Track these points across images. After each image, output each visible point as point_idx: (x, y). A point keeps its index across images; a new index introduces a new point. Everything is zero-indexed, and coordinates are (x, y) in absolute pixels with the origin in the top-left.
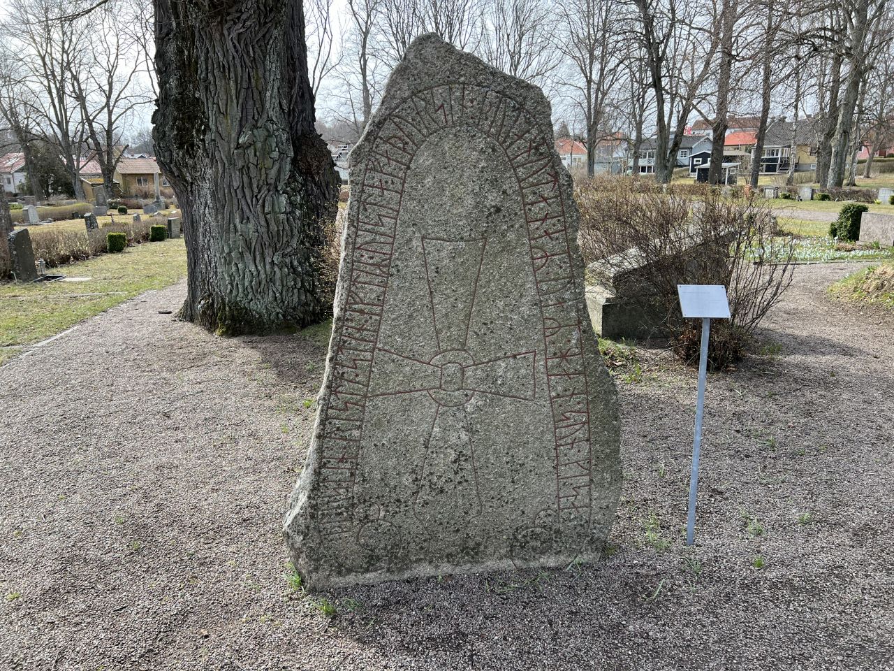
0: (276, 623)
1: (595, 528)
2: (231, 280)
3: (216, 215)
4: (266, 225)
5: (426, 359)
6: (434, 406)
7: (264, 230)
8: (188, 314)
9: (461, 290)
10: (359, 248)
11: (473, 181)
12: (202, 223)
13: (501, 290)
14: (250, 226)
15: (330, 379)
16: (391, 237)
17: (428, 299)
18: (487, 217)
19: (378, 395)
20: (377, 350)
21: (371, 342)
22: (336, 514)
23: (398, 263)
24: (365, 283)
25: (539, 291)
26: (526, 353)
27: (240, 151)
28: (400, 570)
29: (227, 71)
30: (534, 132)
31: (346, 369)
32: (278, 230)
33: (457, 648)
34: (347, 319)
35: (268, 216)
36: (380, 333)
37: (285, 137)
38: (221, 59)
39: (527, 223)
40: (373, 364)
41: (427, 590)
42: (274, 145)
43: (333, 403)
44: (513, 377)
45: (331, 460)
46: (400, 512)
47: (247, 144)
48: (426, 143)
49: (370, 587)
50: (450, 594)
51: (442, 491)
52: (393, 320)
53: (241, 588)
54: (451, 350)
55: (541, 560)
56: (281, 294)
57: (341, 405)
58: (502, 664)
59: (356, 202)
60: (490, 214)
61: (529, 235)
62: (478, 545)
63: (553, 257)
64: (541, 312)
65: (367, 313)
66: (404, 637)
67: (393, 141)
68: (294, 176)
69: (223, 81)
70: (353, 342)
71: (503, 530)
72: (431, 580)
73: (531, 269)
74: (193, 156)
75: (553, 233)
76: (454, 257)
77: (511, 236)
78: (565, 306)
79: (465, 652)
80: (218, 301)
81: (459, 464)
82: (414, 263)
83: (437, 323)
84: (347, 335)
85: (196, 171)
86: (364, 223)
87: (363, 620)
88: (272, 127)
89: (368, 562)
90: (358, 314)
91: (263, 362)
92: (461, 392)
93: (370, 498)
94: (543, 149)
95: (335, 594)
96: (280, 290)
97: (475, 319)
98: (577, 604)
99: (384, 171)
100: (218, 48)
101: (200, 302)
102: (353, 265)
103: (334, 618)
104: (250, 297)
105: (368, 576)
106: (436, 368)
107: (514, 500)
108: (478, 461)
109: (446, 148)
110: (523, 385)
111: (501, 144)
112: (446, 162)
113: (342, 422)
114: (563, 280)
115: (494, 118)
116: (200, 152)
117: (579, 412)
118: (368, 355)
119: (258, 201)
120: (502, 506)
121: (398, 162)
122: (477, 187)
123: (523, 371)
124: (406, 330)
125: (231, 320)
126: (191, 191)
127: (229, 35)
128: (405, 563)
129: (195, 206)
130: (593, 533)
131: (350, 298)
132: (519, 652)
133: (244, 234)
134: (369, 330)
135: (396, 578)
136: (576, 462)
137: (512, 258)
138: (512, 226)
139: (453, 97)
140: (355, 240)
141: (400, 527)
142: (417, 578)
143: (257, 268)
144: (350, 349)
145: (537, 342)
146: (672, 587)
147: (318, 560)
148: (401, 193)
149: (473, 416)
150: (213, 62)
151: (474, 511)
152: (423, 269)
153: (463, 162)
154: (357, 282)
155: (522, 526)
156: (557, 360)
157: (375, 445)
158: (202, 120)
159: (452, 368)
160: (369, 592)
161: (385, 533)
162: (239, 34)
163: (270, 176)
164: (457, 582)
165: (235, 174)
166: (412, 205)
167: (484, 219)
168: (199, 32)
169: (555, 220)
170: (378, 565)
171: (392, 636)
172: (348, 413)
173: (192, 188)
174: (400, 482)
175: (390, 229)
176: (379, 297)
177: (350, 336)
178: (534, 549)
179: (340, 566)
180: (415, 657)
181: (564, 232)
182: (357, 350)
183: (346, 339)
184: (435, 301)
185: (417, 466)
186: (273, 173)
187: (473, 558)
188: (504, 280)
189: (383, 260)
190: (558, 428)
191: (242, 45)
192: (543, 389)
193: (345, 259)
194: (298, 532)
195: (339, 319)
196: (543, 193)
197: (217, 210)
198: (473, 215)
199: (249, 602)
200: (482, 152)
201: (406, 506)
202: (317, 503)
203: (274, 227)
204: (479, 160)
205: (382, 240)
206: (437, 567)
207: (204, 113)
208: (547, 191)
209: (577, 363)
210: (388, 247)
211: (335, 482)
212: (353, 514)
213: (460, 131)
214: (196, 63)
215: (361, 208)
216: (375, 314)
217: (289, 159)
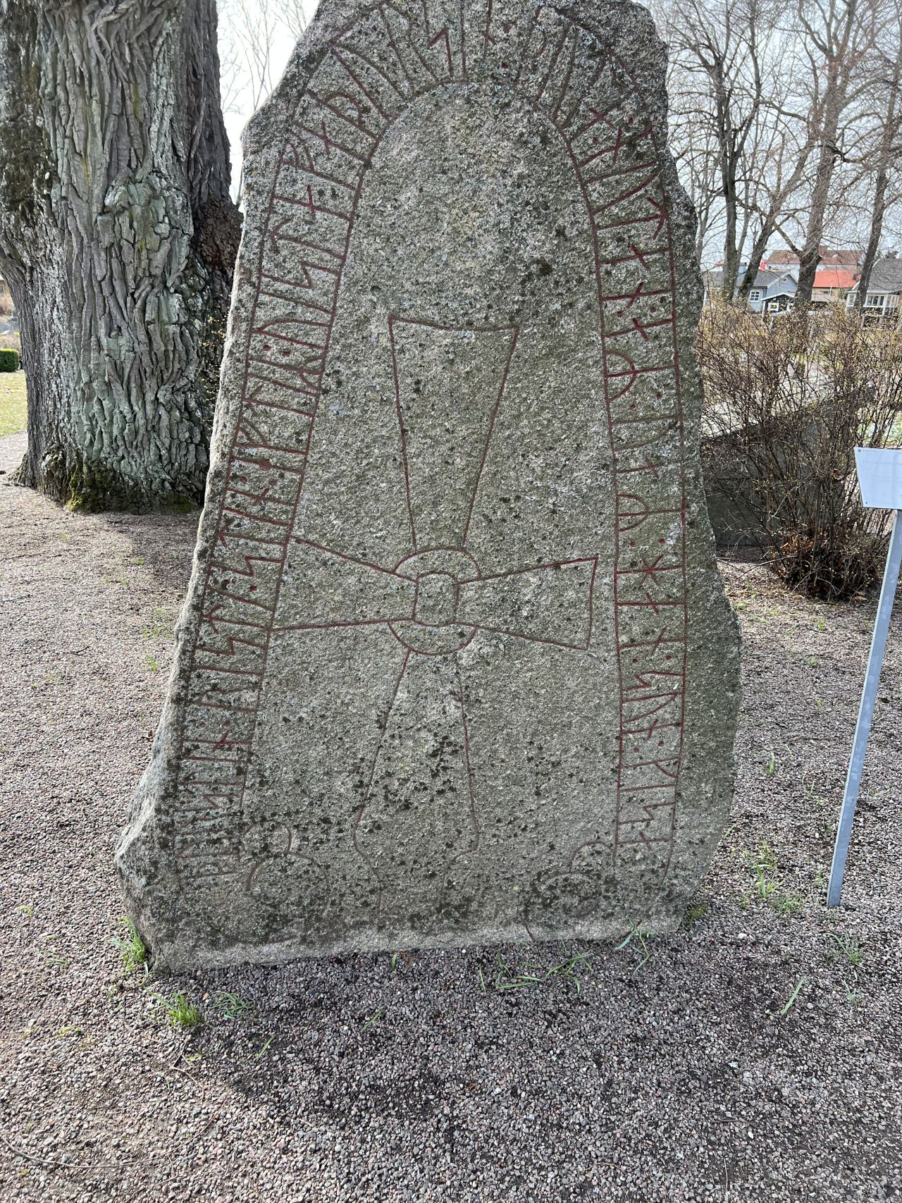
0: (88, 1040)
1: (676, 877)
2: (92, 424)
3: (70, 320)
4: (147, 341)
5: (389, 562)
6: (399, 651)
7: (142, 348)
8: (28, 477)
9: (462, 431)
10: (260, 330)
11: (500, 205)
12: (48, 334)
13: (540, 434)
14: (122, 341)
15: (200, 592)
16: (326, 311)
17: (397, 444)
18: (523, 282)
19: (293, 628)
20: (293, 541)
21: (282, 524)
22: (208, 841)
23: (339, 366)
24: (272, 405)
25: (614, 441)
26: (580, 560)
27: (107, 218)
28: (325, 940)
29: (87, 83)
30: (630, 106)
31: (230, 575)
32: (166, 351)
33: (423, 1111)
34: (235, 476)
35: (151, 327)
36: (299, 508)
37: (179, 201)
38: (78, 63)
39: (601, 299)
40: (286, 567)
41: (372, 979)
42: (162, 212)
43: (206, 639)
44: (552, 604)
45: (200, 744)
46: (329, 840)
47: (119, 208)
48: (405, 113)
49: (268, 969)
50: (415, 990)
51: (407, 806)
52: (327, 482)
53: (34, 962)
54: (437, 548)
55: (578, 928)
56: (169, 450)
57: (220, 643)
58: (508, 1152)
59: (257, 233)
60: (529, 277)
61: (603, 327)
62: (469, 900)
63: (646, 375)
64: (614, 482)
65: (275, 466)
66: (325, 1082)
67: (337, 101)
68: (194, 266)
69: (81, 101)
70: (246, 521)
71: (513, 877)
72: (380, 959)
73: (602, 395)
74: (32, 224)
75: (649, 325)
76: (452, 362)
77: (568, 325)
78: (660, 473)
79: (439, 1121)
80: (71, 458)
81: (442, 760)
82: (372, 370)
83: (412, 493)
84: (233, 507)
85: (37, 249)
86: (271, 277)
87: (250, 1039)
88: (159, 184)
89: (267, 925)
90: (257, 466)
91: (134, 554)
92: (451, 629)
93: (274, 815)
94: (644, 145)
95: (203, 981)
96: (167, 445)
97: (486, 487)
98: (644, 1020)
99: (317, 168)
100: (73, 45)
101: (44, 458)
102: (248, 365)
103: (196, 1034)
104: (120, 453)
105: (265, 949)
106: (407, 582)
107: (537, 825)
108: (477, 754)
109: (448, 127)
110: (569, 619)
111: (560, 128)
112: (446, 159)
113: (223, 674)
114: (660, 422)
115: (551, 68)
116: (44, 216)
117: (667, 673)
118: (276, 551)
119: (135, 301)
120: (516, 835)
121: (347, 150)
122: (506, 218)
123: (571, 594)
124: (351, 505)
125: (91, 487)
126: (31, 281)
127: (92, 23)
128: (335, 928)
129: (37, 306)
130: (673, 885)
131: (240, 433)
132: (542, 1124)
133: (112, 354)
134: (278, 501)
135: (318, 954)
136: (654, 762)
137: (566, 370)
138: (571, 305)
139: (468, 14)
140: (253, 312)
141: (328, 867)
142: (356, 955)
143: (132, 408)
144: (240, 536)
145: (601, 540)
146: (814, 991)
147: (173, 921)
148: (351, 218)
149: (472, 673)
150: (64, 68)
151: (465, 843)
152: (390, 383)
153: (481, 162)
154: (255, 401)
155: (549, 870)
156: (637, 576)
157: (285, 720)
158: (46, 164)
159: (437, 583)
160: (266, 979)
161: (300, 876)
162: (108, 23)
163: (155, 263)
164: (428, 965)
165: (99, 255)
166: (371, 246)
167: (516, 286)
168: (44, 17)
169: (655, 299)
170: (285, 930)
171: (302, 1079)
172: (235, 658)
173: (32, 276)
174: (330, 788)
175: (325, 294)
176: (298, 434)
177: (240, 509)
178: (567, 910)
179: (215, 931)
180: (342, 1128)
181: (670, 325)
182: (252, 538)
183: (231, 515)
184: (411, 450)
185: (362, 760)
186: (160, 258)
187: (457, 922)
188: (547, 415)
189: (310, 360)
190: (627, 700)
191: (112, 42)
192: (605, 629)
193: (231, 353)
194: (138, 871)
195: (218, 474)
196: (636, 239)
197: (71, 313)
198: (496, 277)
199: (44, 993)
200: (521, 142)
201: (340, 831)
202: (173, 821)
203: (159, 346)
204: (513, 160)
205: (309, 316)
206: (392, 936)
207: (49, 152)
208: (645, 235)
209: (673, 584)
210: (320, 332)
211: (209, 783)
212: (240, 843)
213: (477, 91)
214: (39, 68)
215: (268, 246)
216: (289, 469)
217: (185, 237)
